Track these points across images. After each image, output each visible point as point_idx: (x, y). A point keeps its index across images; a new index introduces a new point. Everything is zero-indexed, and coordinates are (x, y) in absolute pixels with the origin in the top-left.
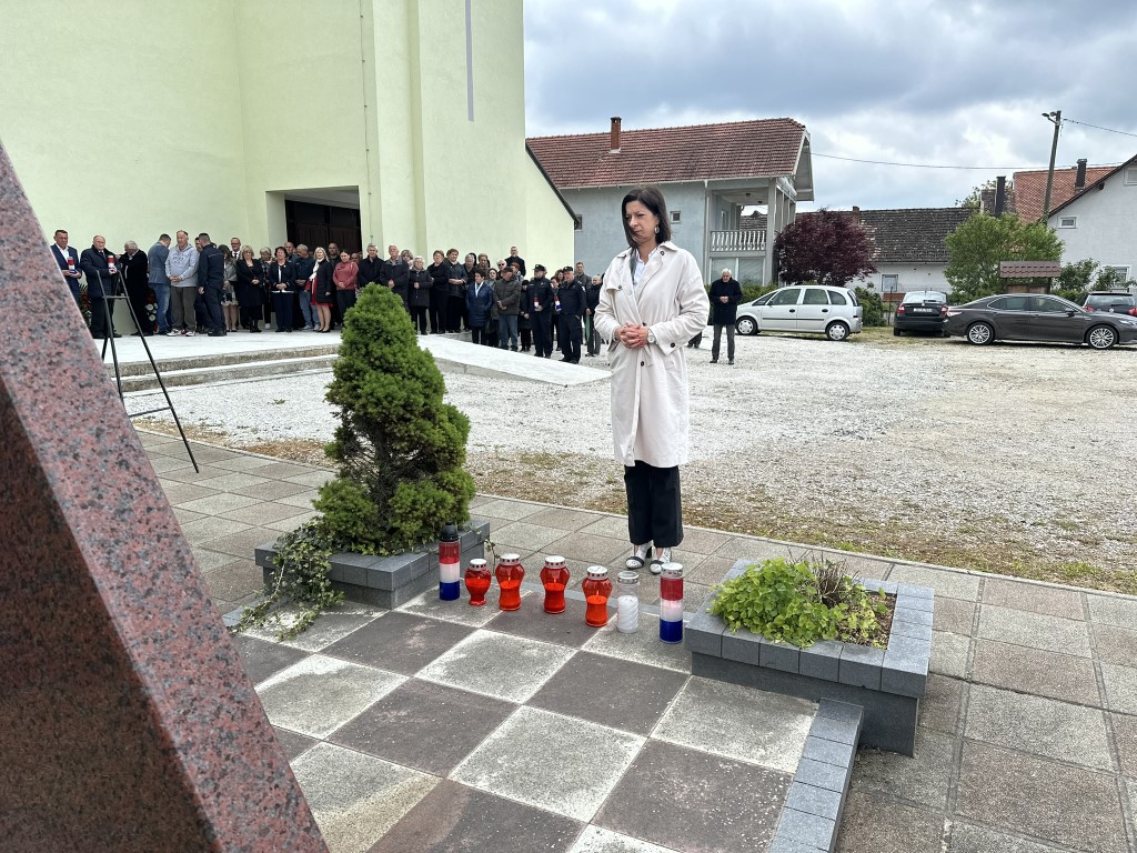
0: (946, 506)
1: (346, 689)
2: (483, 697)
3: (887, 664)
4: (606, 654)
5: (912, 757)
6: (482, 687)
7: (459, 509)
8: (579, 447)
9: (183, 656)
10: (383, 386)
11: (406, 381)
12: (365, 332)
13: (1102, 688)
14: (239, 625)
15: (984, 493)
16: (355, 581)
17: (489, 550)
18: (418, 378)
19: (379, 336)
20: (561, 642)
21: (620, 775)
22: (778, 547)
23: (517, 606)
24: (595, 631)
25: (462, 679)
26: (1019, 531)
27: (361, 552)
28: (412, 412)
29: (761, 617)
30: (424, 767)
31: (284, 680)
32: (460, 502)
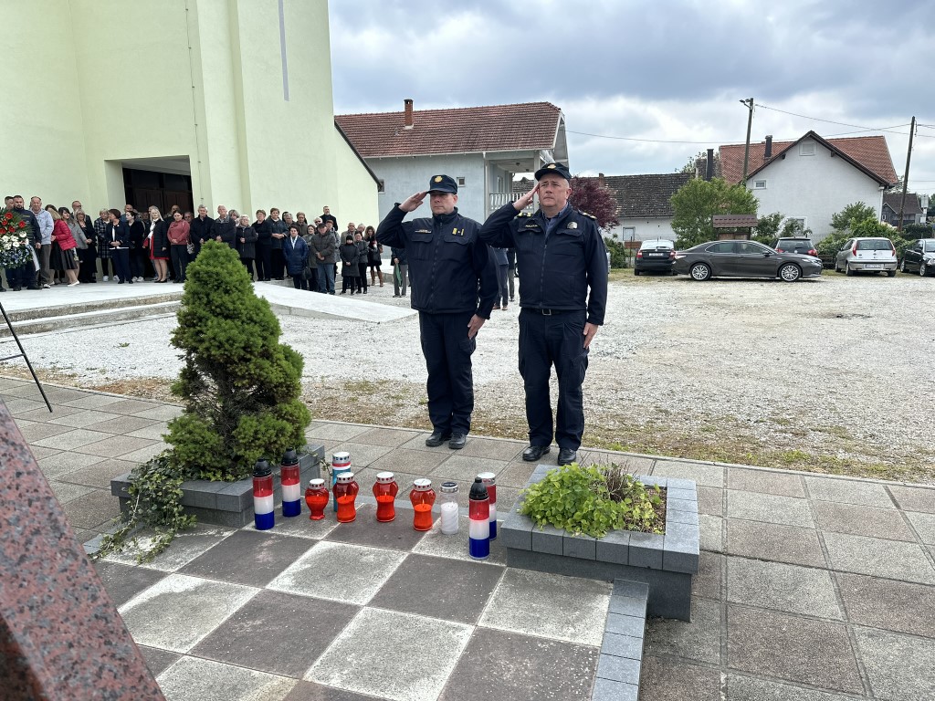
0: (689, 410)
1: (204, 604)
2: (329, 602)
3: (667, 548)
4: (433, 555)
5: (689, 622)
6: (328, 593)
7: (297, 436)
8: (394, 374)
9: (61, 619)
10: (225, 331)
11: (246, 326)
12: (206, 283)
13: (825, 552)
14: (100, 552)
15: (716, 398)
16: (206, 505)
17: (324, 470)
18: (256, 323)
19: (219, 287)
20: (394, 547)
21: (455, 661)
23: (352, 519)
24: (422, 535)
25: (309, 587)
26: (747, 427)
27: (209, 479)
28: (251, 353)
29: (563, 514)
30: (281, 671)
31: (146, 600)
32: (298, 429)
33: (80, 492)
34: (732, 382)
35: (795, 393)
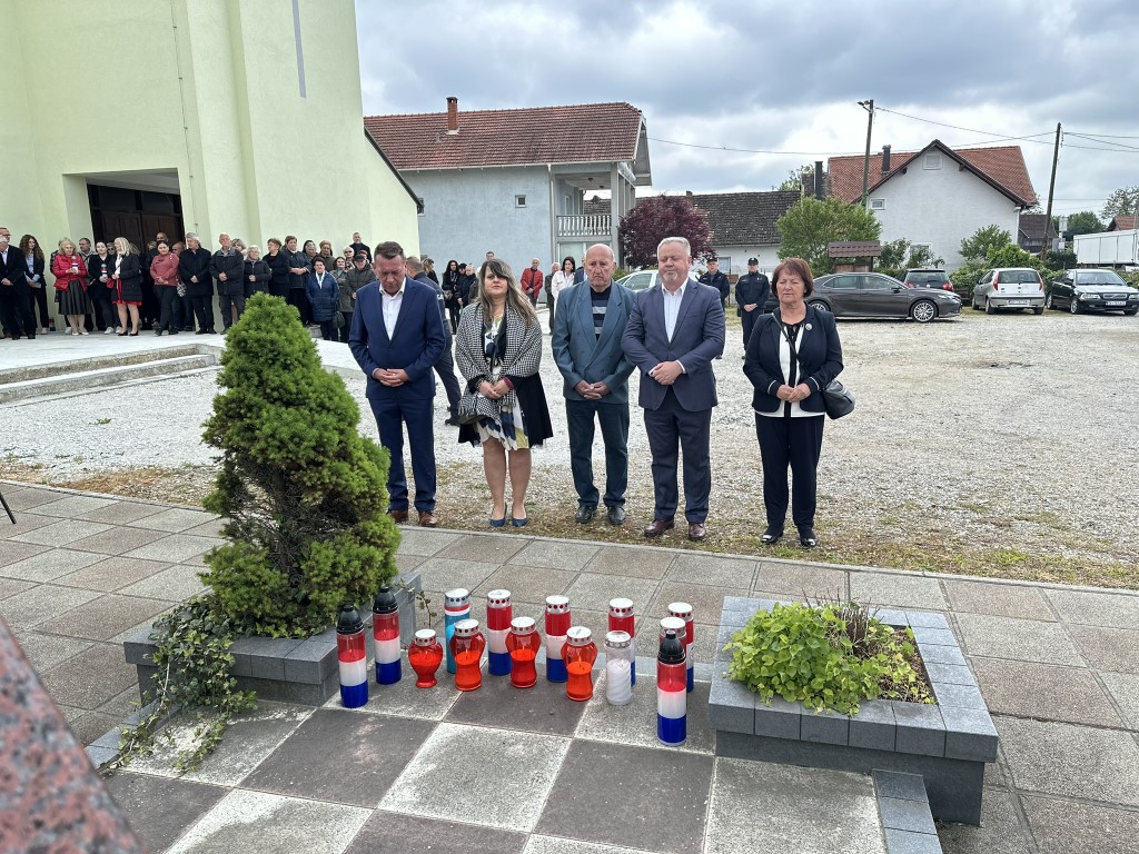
0: (857, 495)
1: (292, 843)
2: (477, 829)
3: (951, 728)
4: (607, 740)
6: (472, 813)
7: (387, 569)
10: (287, 425)
11: (317, 416)
12: (256, 356)
13: (1114, 703)
14: (118, 756)
15: (885, 476)
16: (269, 675)
17: (422, 607)
18: (329, 411)
19: (274, 361)
20: (547, 730)
22: (725, 562)
23: (477, 685)
24: (583, 707)
25: (442, 802)
26: (936, 517)
28: (324, 454)
29: (795, 681)
31: (200, 839)
32: (388, 554)
33: (71, 649)
34: (897, 455)
35: (975, 466)
